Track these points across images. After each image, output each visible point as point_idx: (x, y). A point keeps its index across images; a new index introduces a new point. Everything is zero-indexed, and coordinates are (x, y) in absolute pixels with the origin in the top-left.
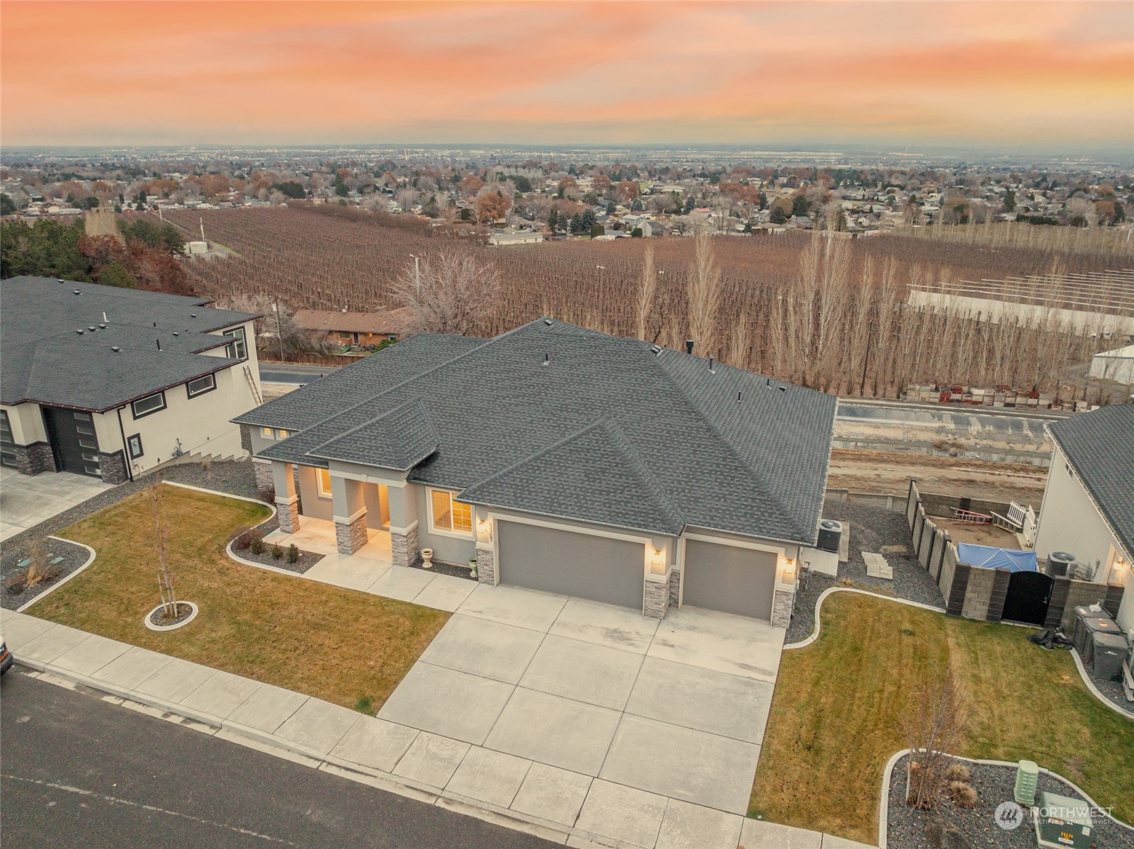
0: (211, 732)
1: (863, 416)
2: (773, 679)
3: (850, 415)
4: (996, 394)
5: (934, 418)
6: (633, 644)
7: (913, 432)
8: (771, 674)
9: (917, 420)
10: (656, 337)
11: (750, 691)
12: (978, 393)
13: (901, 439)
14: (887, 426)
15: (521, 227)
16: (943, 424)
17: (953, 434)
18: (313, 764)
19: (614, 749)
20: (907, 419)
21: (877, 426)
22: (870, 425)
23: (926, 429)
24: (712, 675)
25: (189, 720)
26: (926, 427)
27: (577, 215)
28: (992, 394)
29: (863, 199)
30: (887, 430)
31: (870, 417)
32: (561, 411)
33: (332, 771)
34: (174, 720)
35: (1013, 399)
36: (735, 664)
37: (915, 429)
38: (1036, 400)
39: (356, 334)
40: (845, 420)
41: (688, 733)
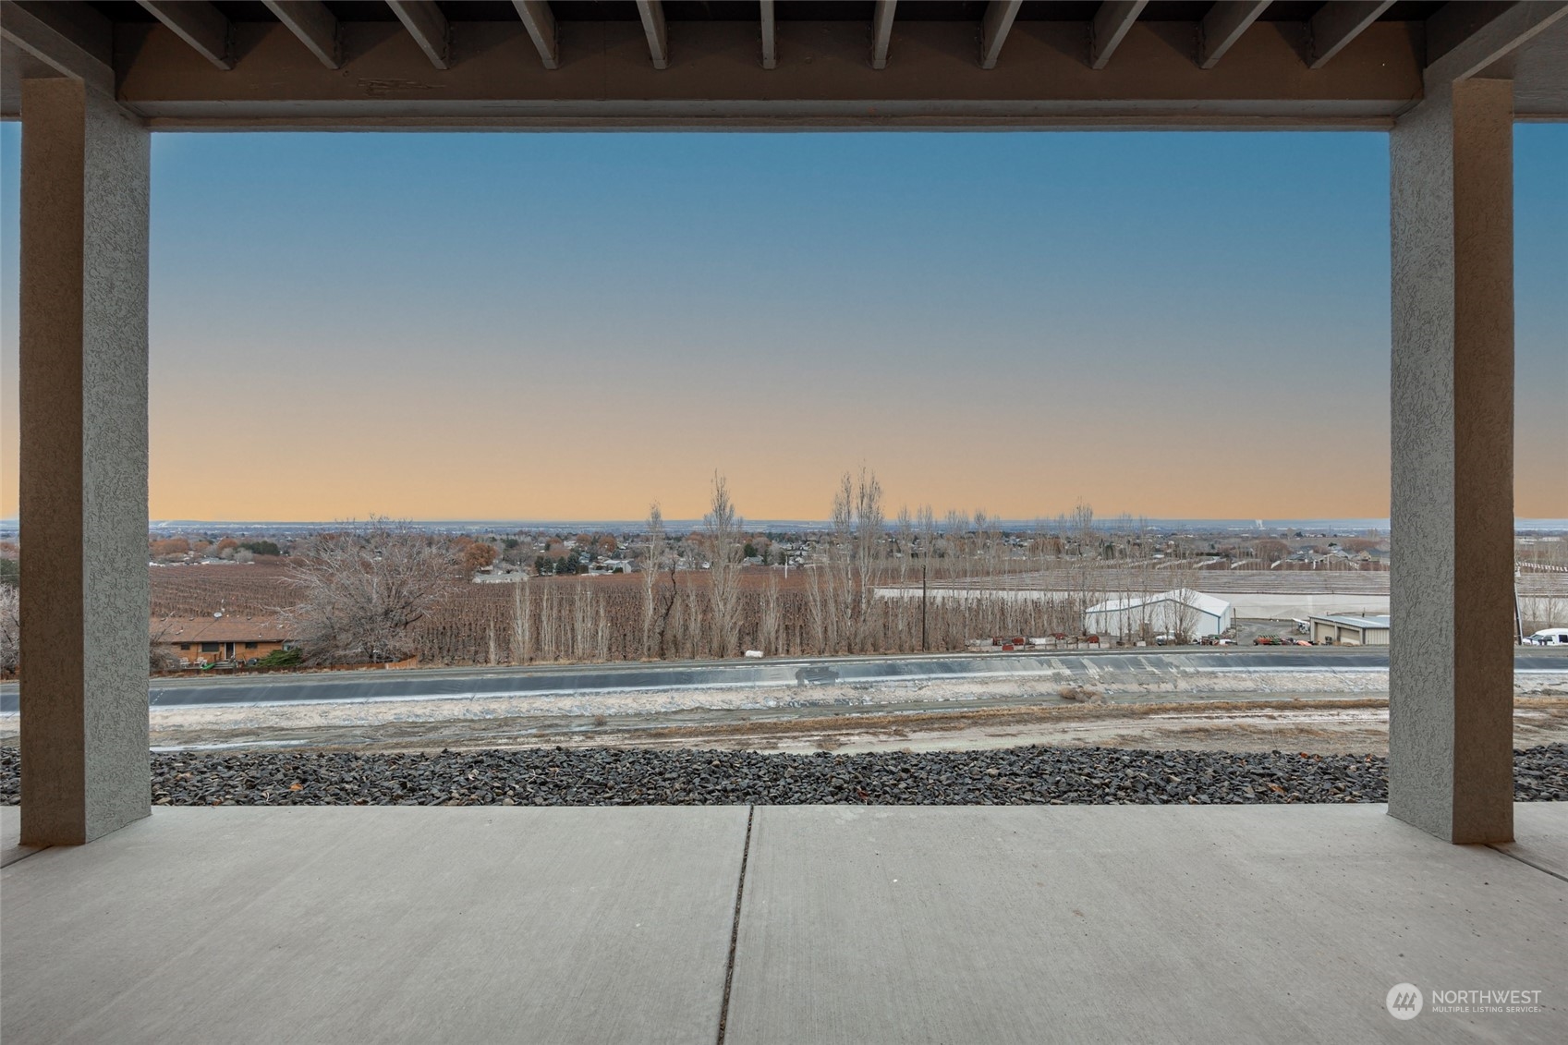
1: (961, 671)
3: (946, 672)
4: (1058, 642)
5: (1042, 665)
7: (1029, 684)
9: (1025, 669)
10: (668, 610)
12: (1040, 641)
13: (1019, 694)
14: (996, 681)
15: (508, 572)
16: (1056, 671)
17: (1075, 681)
20: (1013, 668)
21: (984, 682)
22: (973, 680)
23: (1040, 679)
26: (1040, 677)
27: (562, 559)
28: (1054, 642)
29: (792, 550)
30: (998, 685)
31: (970, 671)
35: (1075, 646)
37: (1029, 680)
38: (1097, 645)
39: (230, 645)
40: (943, 678)
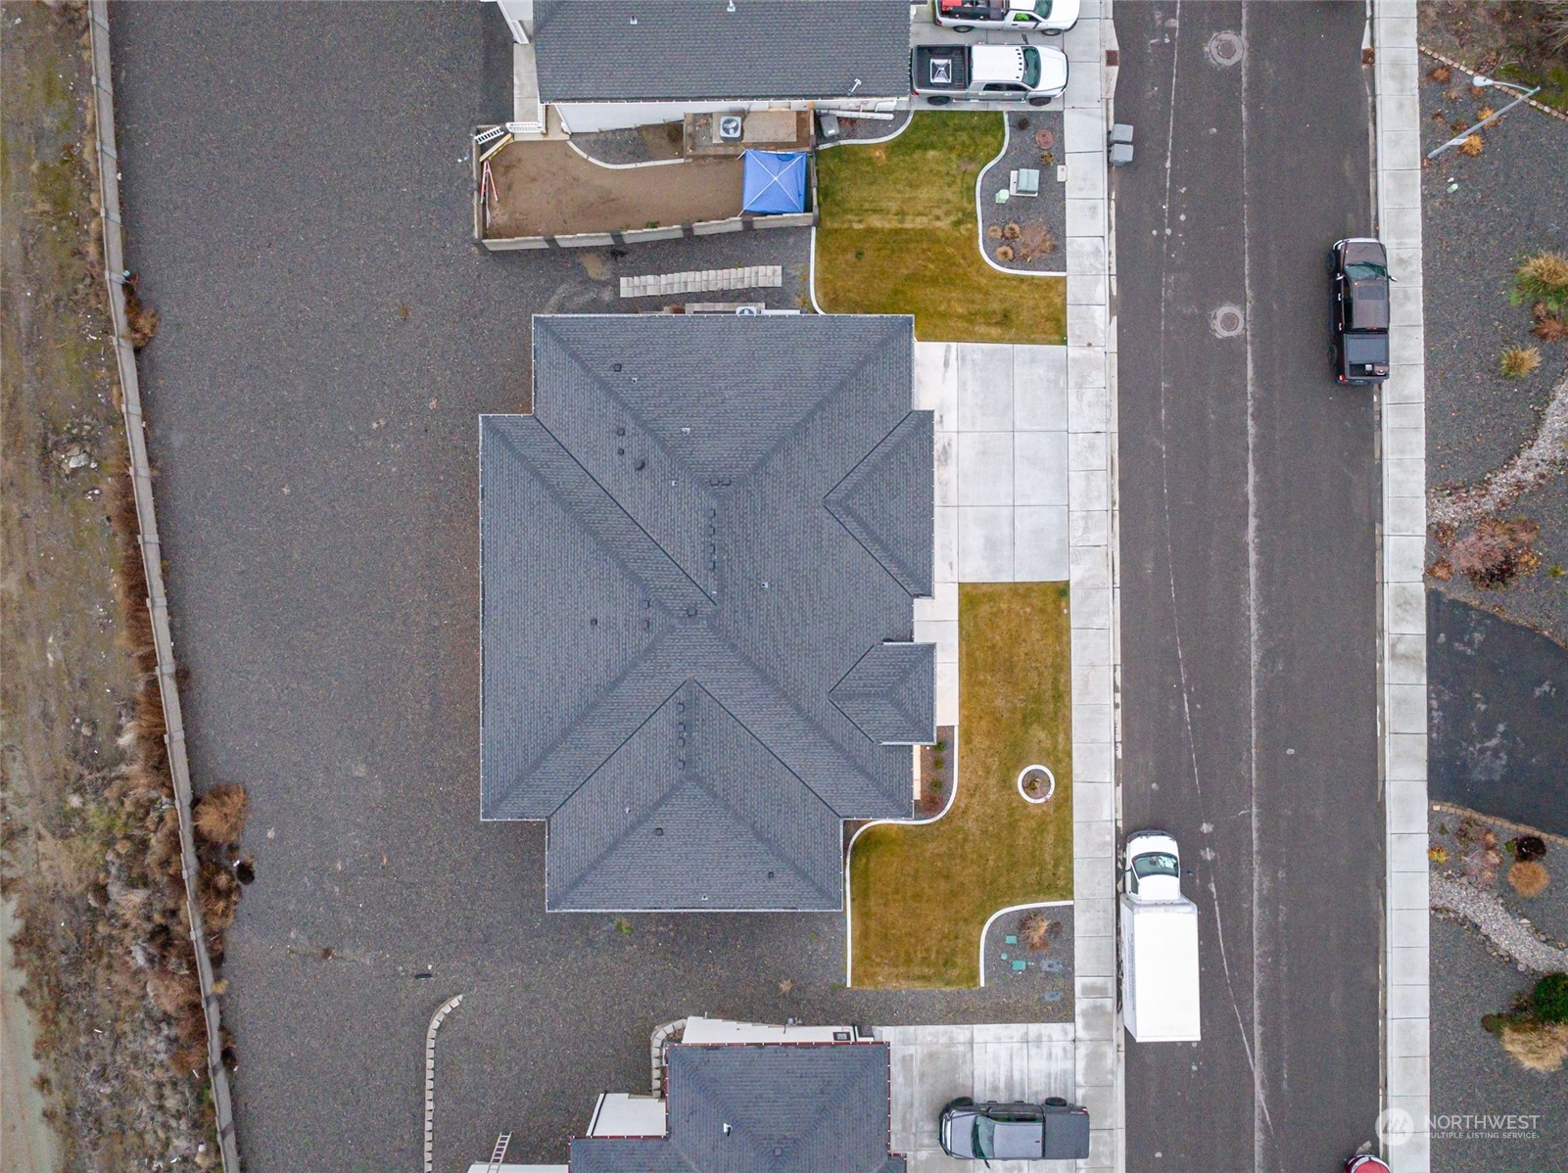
0: (1119, 668)
2: (953, 345)
6: (949, 444)
8: (949, 347)
11: (969, 357)
18: (1118, 591)
19: (1045, 428)
24: (962, 385)
25: (1116, 690)
32: (822, 546)
33: (1117, 579)
34: (1119, 700)
36: (946, 371)
41: (1017, 389)
